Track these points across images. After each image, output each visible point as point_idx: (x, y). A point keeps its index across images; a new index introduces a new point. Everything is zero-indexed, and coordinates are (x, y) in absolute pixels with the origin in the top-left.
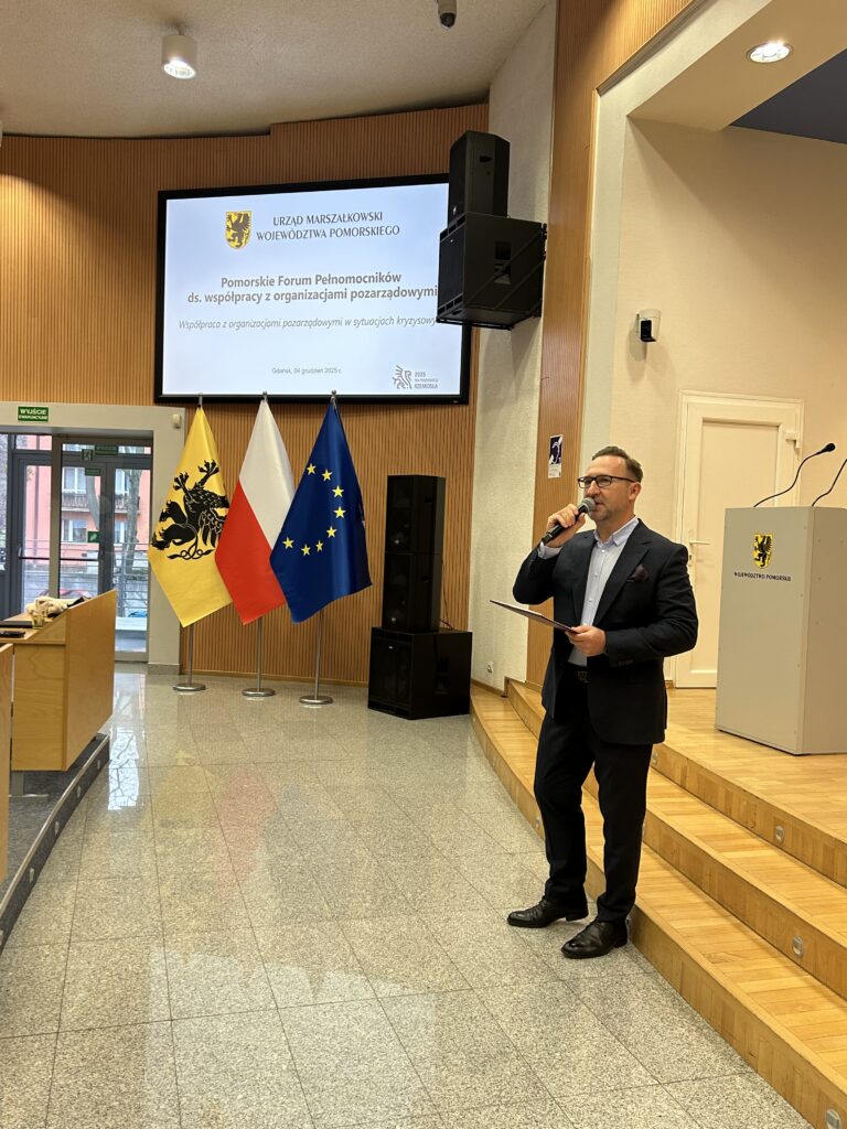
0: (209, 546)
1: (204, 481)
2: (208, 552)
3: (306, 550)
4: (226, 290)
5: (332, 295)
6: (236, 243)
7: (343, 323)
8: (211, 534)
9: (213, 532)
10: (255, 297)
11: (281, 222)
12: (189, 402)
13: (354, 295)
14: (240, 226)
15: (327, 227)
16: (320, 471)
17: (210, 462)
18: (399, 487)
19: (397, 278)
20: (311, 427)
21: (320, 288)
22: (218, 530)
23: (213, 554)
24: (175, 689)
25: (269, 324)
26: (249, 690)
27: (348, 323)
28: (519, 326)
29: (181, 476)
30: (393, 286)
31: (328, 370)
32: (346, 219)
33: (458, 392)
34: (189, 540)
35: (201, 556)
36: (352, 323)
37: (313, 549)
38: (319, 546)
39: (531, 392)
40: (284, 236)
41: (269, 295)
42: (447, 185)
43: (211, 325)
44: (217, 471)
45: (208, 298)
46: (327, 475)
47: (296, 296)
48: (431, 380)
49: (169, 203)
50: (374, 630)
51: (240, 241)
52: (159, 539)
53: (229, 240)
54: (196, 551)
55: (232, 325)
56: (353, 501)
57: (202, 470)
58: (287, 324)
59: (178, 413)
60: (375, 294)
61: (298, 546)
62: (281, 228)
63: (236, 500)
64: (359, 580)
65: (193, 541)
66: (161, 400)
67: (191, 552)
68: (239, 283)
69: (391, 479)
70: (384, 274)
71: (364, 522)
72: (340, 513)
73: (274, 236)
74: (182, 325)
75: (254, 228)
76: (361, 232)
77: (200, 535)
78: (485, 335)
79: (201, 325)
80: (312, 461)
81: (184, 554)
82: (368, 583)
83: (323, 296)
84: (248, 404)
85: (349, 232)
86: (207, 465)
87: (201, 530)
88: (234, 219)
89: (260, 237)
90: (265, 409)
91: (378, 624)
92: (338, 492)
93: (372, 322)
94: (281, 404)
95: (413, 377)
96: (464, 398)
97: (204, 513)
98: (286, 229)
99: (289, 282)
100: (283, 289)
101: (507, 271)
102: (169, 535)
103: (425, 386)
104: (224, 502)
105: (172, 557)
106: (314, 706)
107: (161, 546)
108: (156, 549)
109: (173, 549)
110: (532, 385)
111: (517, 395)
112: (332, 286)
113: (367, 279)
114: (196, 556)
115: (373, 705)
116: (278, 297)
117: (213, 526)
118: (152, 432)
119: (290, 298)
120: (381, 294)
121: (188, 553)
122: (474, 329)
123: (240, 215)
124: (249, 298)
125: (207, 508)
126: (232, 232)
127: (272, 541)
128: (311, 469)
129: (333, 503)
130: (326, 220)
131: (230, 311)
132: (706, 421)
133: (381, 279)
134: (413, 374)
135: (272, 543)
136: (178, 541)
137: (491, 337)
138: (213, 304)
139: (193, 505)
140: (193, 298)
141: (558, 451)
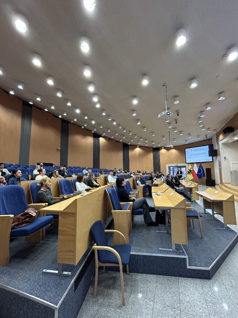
1: (191, 169)
3: (199, 174)
6: (191, 151)
8: (192, 173)
10: (193, 155)
12: (189, 163)
13: (202, 154)
16: (200, 168)
18: (206, 169)
20: (199, 165)
23: (192, 174)
27: (201, 156)
28: (216, 156)
29: (189, 169)
42: (208, 146)
47: (197, 155)
49: (186, 149)
56: (203, 170)
58: (196, 157)
59: (188, 164)
63: (193, 170)
64: (204, 176)
66: (186, 163)
71: (204, 172)
74: (187, 158)
76: (202, 150)
78: (214, 157)
79: (189, 158)
82: (205, 176)
83: (199, 155)
84: (194, 163)
89: (193, 151)
91: (206, 179)
93: (204, 156)
94: (196, 163)
96: (213, 161)
98: (195, 150)
102: (188, 173)
103: (209, 161)
109: (189, 174)
111: (217, 161)
115: (207, 185)
116: (195, 155)
118: (186, 165)
123: (191, 149)
127: (196, 173)
129: (201, 170)
130: (199, 149)
131: (191, 156)
132: (233, 163)
140: (188, 156)
141: (220, 166)
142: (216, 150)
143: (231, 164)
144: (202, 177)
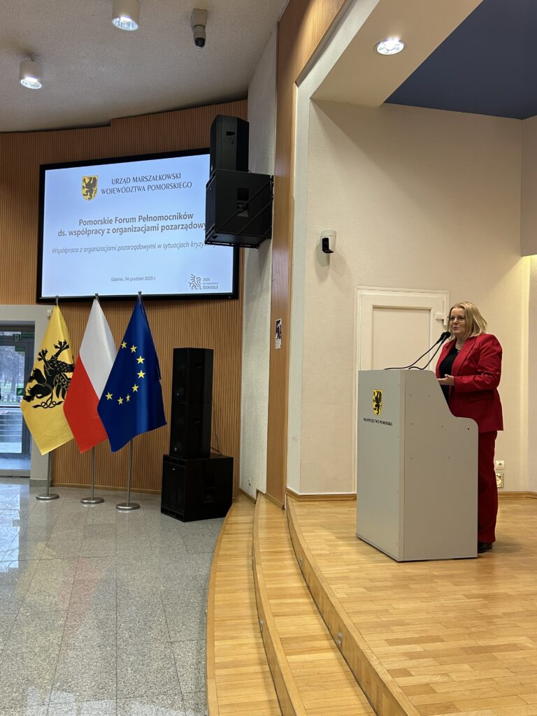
0: (61, 399)
1: (58, 354)
2: (60, 403)
3: (120, 401)
4: (82, 227)
5: (149, 229)
6: (88, 197)
7: (157, 247)
8: (62, 390)
9: (63, 389)
10: (100, 231)
11: (117, 182)
12: (50, 301)
13: (163, 228)
14: (91, 186)
15: (145, 184)
16: (129, 346)
17: (63, 341)
18: (179, 354)
19: (191, 216)
20: (125, 317)
21: (141, 224)
22: (67, 387)
23: (62, 404)
24: (38, 498)
25: (110, 249)
26: (85, 499)
27: (159, 246)
28: (262, 245)
29: (43, 351)
30: (188, 222)
31: (147, 278)
32: (158, 178)
33: (231, 291)
34: (47, 395)
35: (55, 405)
36: (162, 246)
37: (125, 400)
38: (128, 398)
39: (267, 291)
40: (119, 191)
41: (109, 230)
42: (209, 155)
43: (73, 250)
44: (67, 347)
45: (71, 233)
46: (133, 349)
47: (126, 230)
48: (213, 283)
49: (47, 172)
50: (165, 458)
51: (91, 195)
52: (28, 394)
53: (84, 195)
54: (52, 402)
55: (86, 250)
56: (152, 366)
57: (56, 347)
58: (121, 248)
60: (176, 227)
61: (115, 398)
62: (117, 186)
63: (77, 367)
65: (50, 395)
66: (41, 301)
67: (48, 403)
68: (90, 222)
69: (175, 350)
70: (183, 214)
71: (161, 381)
72: (141, 374)
73: (112, 191)
74: (54, 251)
75: (99, 186)
76: (167, 187)
77: (54, 391)
78: (247, 252)
79: (66, 251)
80: (125, 339)
81: (43, 404)
82: (165, 423)
83: (143, 229)
84: (86, 302)
85: (159, 187)
86: (60, 343)
87: (55, 388)
88: (87, 181)
89: (103, 192)
90: (96, 305)
91: (167, 452)
92: (141, 360)
93: (175, 246)
94: (107, 302)
95: (202, 282)
96: (235, 295)
97: (58, 376)
98: (120, 186)
99: (122, 221)
100: (117, 225)
101: (247, 208)
102: (34, 392)
103: (209, 287)
104: (71, 368)
105: (36, 407)
106: (127, 511)
107: (28, 399)
108: (25, 401)
109: (36, 401)
110: (268, 285)
111: (261, 291)
112: (149, 222)
113: (171, 218)
114: (52, 405)
115: (164, 511)
116: (115, 231)
117: (63, 385)
118: (34, 322)
119: (122, 231)
120: (181, 227)
121: (46, 404)
122: (241, 249)
123: (91, 178)
124: (97, 232)
125: (60, 372)
126: (86, 189)
127: (99, 395)
128: (124, 345)
129: (136, 368)
130: (145, 180)
131: (84, 241)
132: (375, 308)
133: (180, 217)
134: (202, 280)
135: (99, 397)
136: (39, 395)
137: (250, 254)
138: (74, 236)
139: (50, 371)
140: (61, 233)
141: (279, 330)
142: (266, 183)
143: (363, 312)
144: (135, 433)
